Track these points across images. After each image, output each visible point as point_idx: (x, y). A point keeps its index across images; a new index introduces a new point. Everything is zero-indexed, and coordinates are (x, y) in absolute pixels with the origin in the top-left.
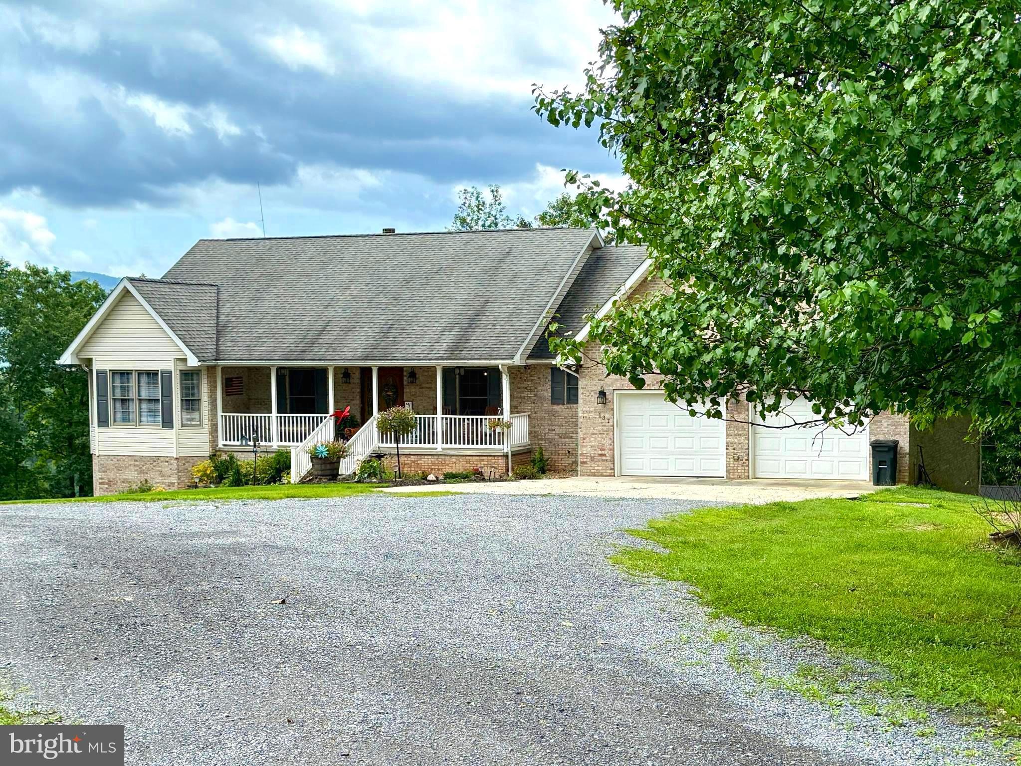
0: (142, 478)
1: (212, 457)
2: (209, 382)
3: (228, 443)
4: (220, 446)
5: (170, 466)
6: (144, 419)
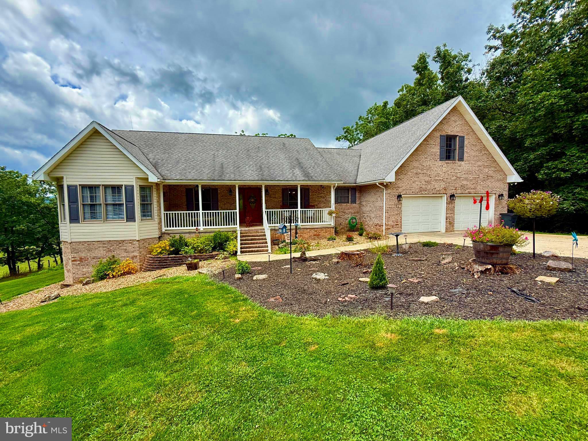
1: (160, 237)
2: (157, 193)
3: (169, 229)
4: (164, 231)
5: (133, 246)
6: (110, 216)
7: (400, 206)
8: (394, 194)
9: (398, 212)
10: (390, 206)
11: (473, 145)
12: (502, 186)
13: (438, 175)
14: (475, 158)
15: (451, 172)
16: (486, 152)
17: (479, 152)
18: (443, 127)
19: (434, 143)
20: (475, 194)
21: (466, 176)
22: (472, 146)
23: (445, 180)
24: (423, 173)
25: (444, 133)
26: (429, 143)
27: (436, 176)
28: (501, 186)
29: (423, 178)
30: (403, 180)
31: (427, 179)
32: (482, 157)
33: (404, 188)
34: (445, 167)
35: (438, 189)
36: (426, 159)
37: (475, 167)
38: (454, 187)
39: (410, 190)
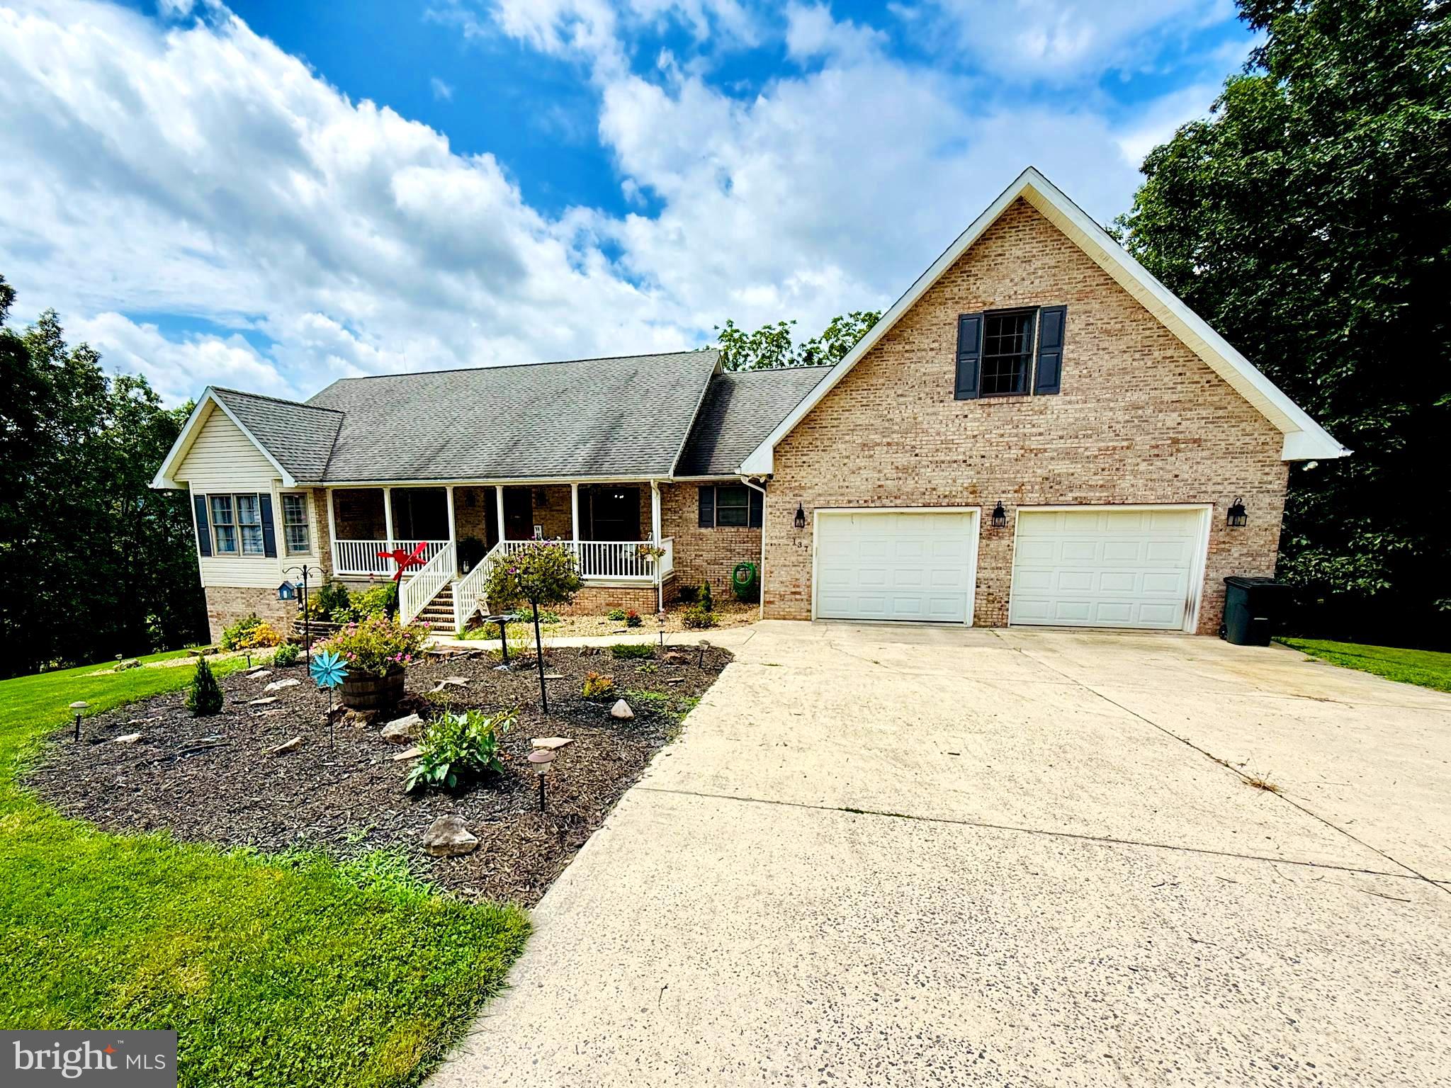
0: (250, 611)
1: (326, 588)
2: (317, 506)
3: (344, 572)
4: (336, 575)
6: (248, 547)
7: (805, 542)
8: (788, 506)
9: (801, 559)
10: (773, 542)
11: (1108, 332)
12: (1253, 474)
13: (948, 444)
14: (1116, 380)
15: (1002, 436)
16: (1169, 353)
17: (1137, 356)
18: (973, 288)
19: (935, 345)
20: (1109, 503)
21: (1069, 443)
22: (1104, 337)
23: (977, 460)
24: (889, 444)
25: (976, 308)
26: (915, 347)
27: (937, 450)
28: (1243, 475)
29: (888, 458)
30: (817, 466)
31: (903, 459)
32: (1151, 372)
33: (817, 490)
34: (975, 420)
35: (941, 491)
36: (902, 399)
37: (1111, 409)
38: (1011, 482)
39: (842, 495)
